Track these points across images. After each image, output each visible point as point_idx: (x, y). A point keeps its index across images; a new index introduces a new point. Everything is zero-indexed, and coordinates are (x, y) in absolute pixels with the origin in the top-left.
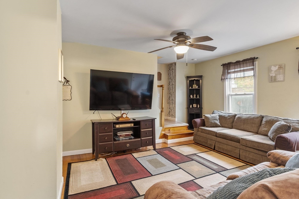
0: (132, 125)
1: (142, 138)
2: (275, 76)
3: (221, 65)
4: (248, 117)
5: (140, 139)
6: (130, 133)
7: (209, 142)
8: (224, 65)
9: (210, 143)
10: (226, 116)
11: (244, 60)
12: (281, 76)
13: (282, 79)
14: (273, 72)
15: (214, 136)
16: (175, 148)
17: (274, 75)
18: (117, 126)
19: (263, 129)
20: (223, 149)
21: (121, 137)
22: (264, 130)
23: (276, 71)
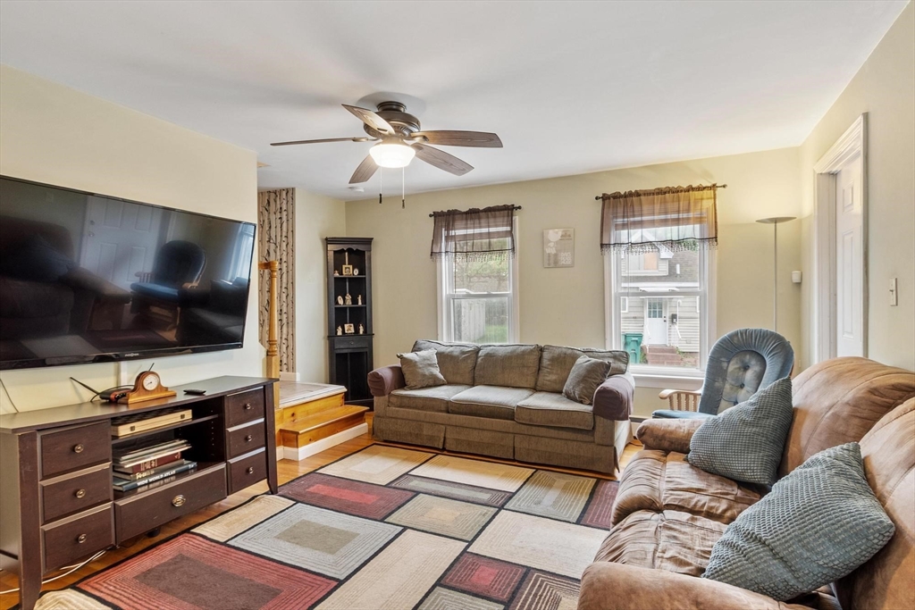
0: (188, 414)
1: (232, 461)
2: (556, 255)
3: (431, 216)
4: (512, 352)
5: (223, 466)
6: (178, 447)
7: (427, 431)
8: (436, 215)
9: (430, 433)
10: (456, 354)
11: (489, 210)
12: (566, 254)
13: (569, 263)
14: (552, 244)
15: (441, 411)
16: (335, 470)
17: (553, 251)
18: (124, 431)
19: (548, 378)
20: (469, 443)
21: (139, 476)
22: (549, 381)
23: (557, 243)
